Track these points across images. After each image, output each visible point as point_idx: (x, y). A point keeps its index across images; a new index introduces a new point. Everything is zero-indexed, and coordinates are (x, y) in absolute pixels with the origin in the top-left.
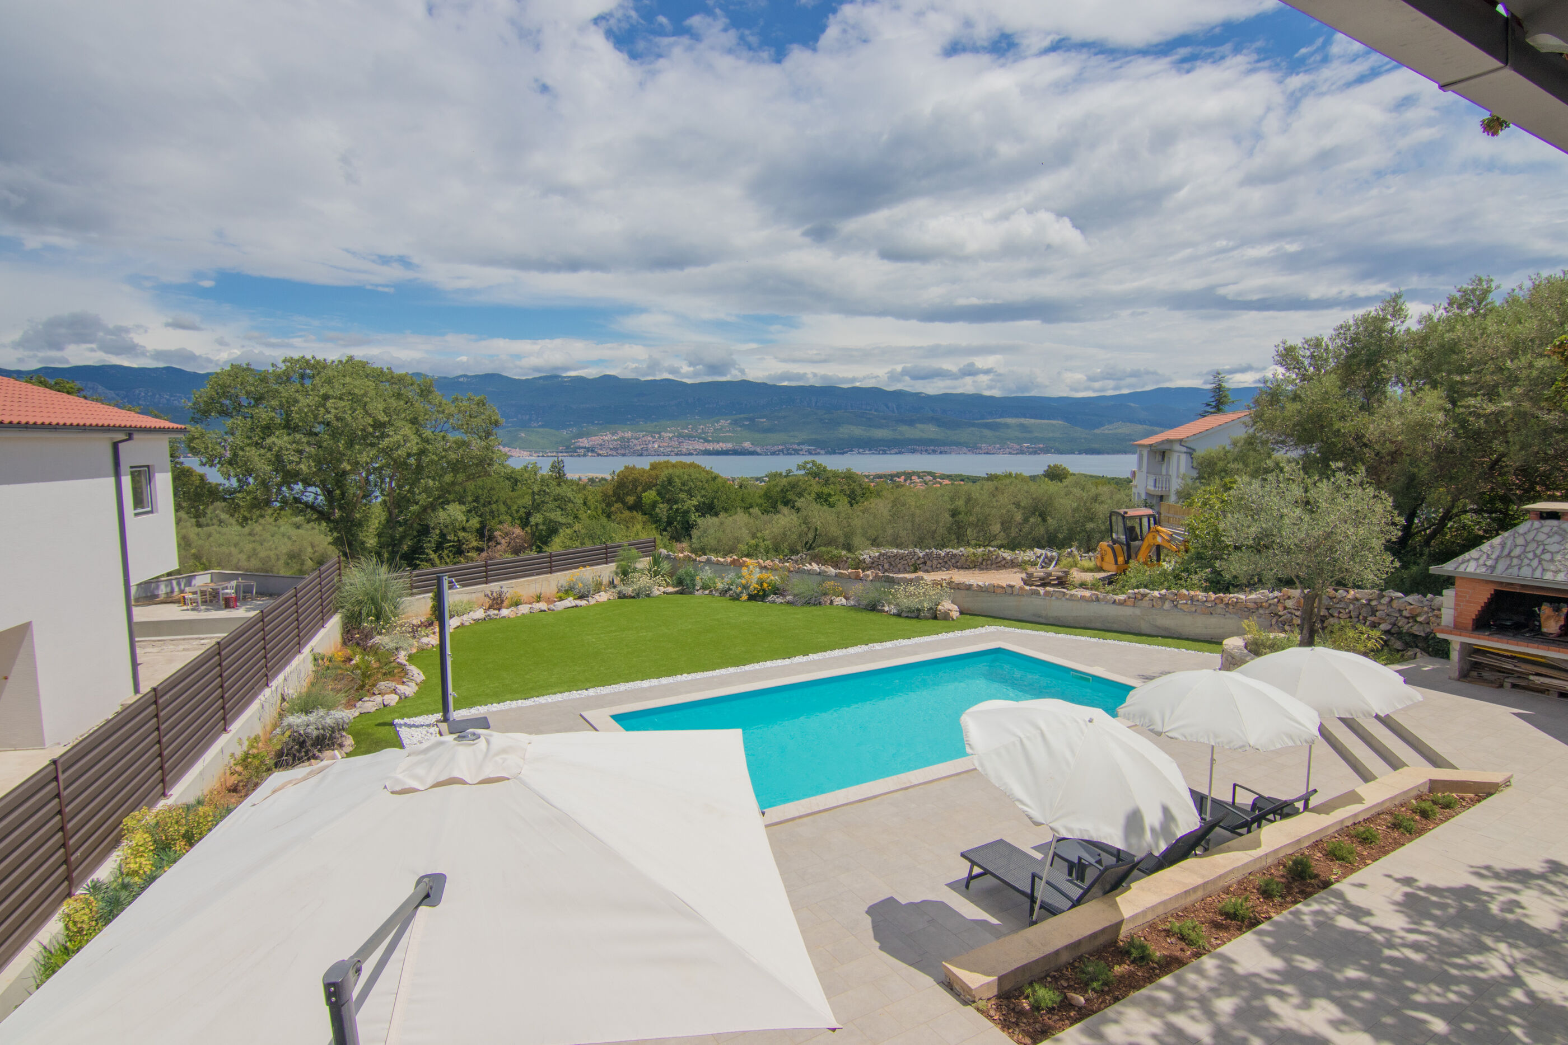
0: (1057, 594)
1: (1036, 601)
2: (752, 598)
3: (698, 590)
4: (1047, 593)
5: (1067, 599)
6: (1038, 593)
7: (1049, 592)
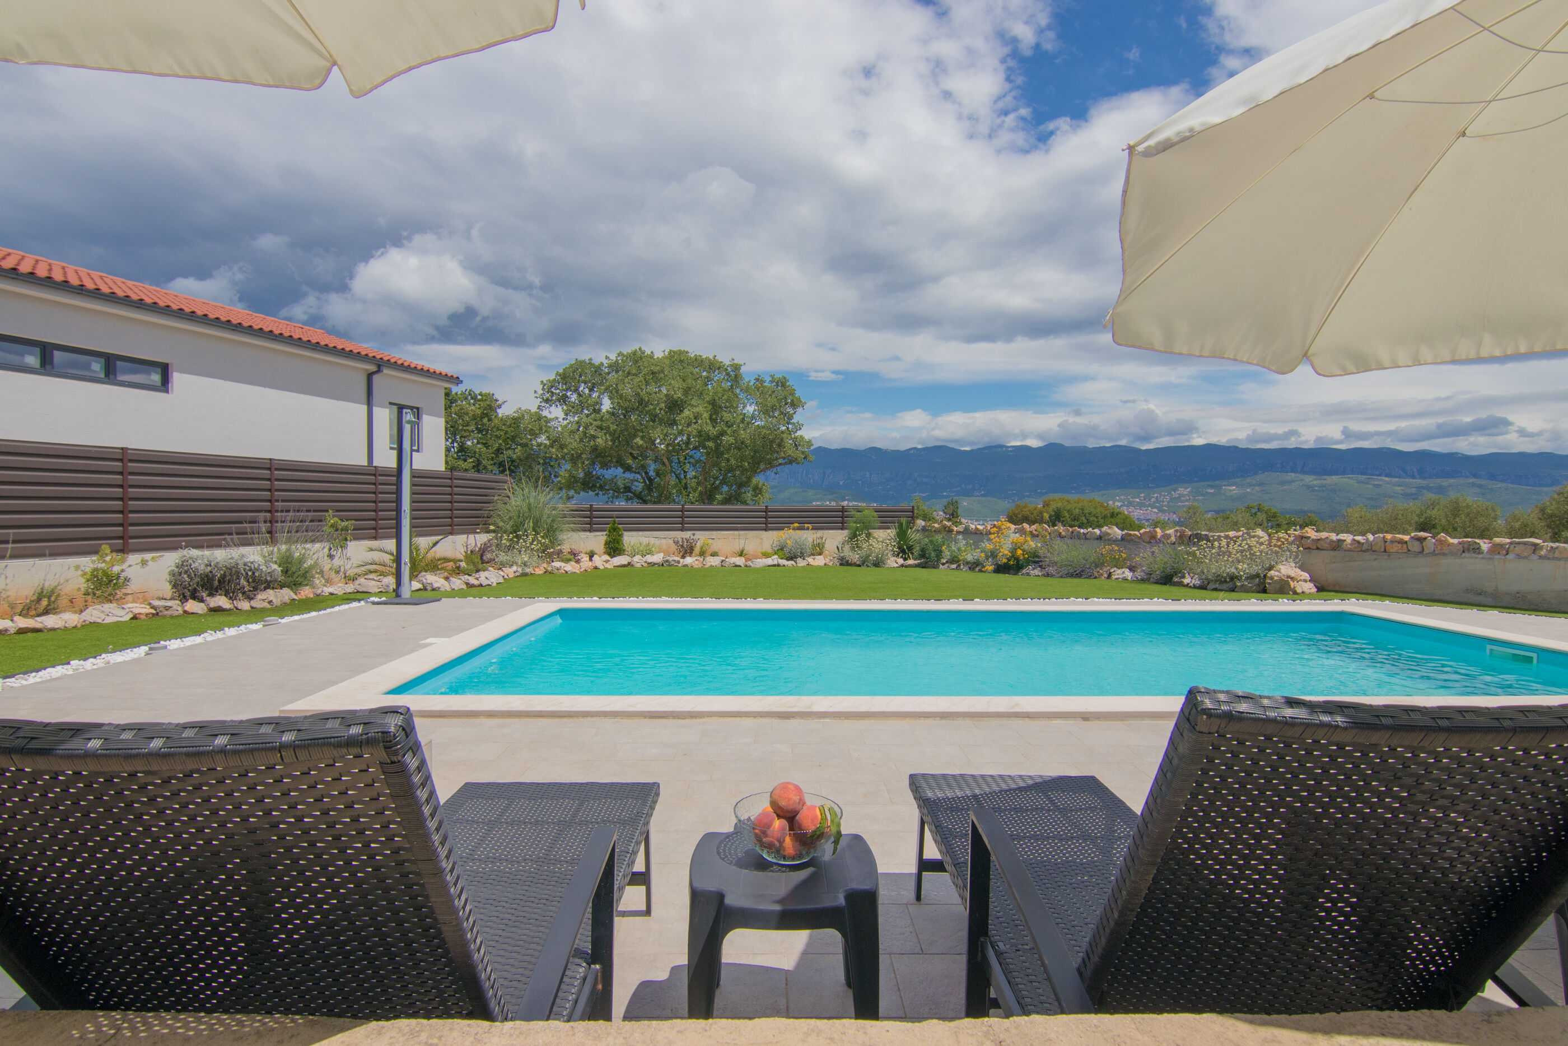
0: (1518, 549)
1: (1471, 563)
2: (1002, 569)
3: (943, 564)
4: (1496, 549)
5: (1541, 557)
6: (1477, 550)
7: (1501, 546)
